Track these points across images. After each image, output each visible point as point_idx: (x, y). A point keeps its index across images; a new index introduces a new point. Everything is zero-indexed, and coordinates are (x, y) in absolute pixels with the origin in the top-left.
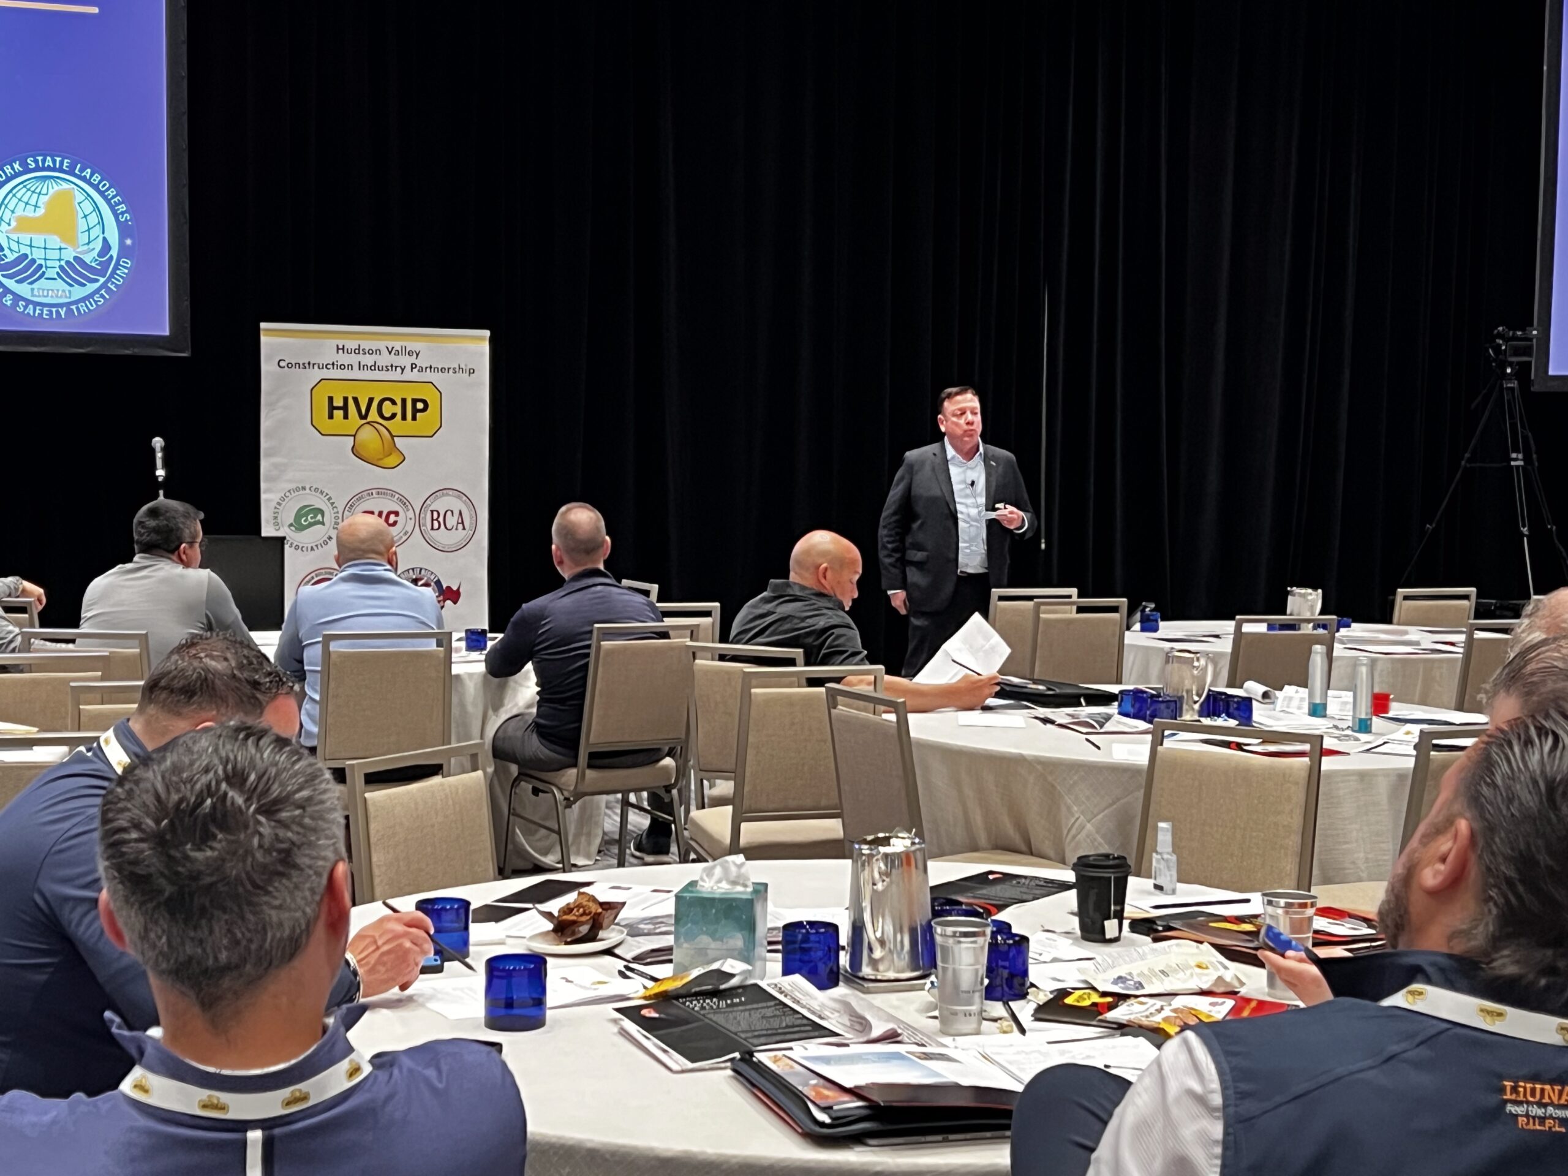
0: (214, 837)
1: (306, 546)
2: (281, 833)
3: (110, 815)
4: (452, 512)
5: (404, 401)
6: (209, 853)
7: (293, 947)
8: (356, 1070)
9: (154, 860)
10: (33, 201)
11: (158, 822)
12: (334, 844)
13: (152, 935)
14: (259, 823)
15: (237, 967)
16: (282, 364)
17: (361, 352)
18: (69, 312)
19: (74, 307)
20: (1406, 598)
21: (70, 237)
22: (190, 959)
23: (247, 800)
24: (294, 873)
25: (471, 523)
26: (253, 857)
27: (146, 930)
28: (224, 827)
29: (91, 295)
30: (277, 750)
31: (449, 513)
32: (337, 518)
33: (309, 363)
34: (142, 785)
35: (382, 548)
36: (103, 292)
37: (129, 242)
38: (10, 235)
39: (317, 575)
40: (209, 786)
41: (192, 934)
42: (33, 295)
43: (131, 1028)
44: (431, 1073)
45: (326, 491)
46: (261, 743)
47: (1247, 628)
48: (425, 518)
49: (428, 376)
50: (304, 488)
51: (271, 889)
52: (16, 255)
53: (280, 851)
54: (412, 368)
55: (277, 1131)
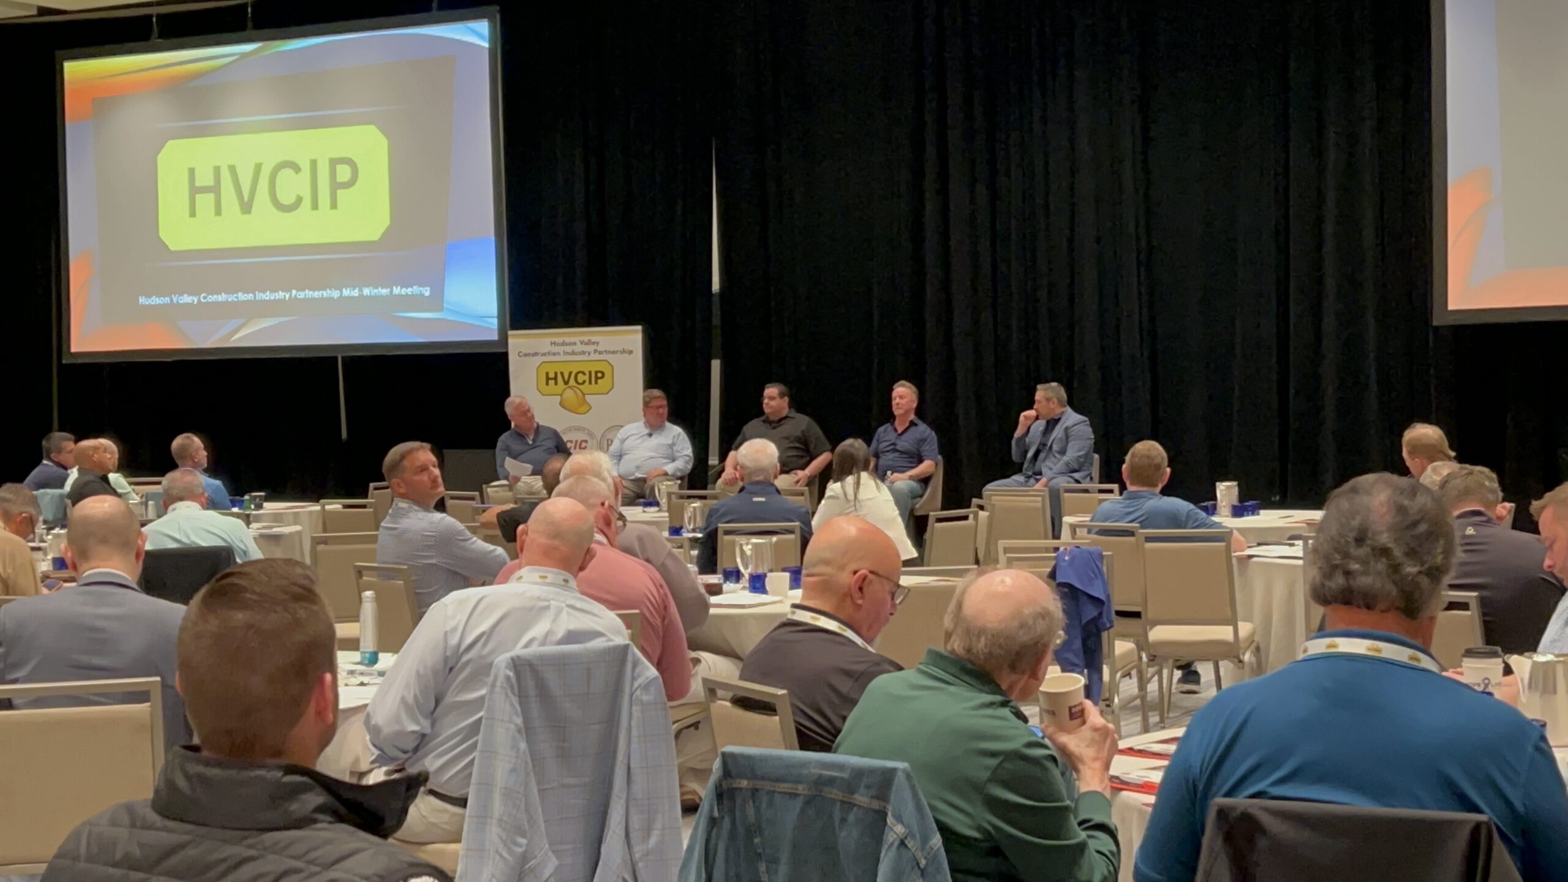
5: (590, 373)
16: (521, 354)
33: (536, 353)
48: (603, 444)
49: (605, 357)
54: (595, 352)
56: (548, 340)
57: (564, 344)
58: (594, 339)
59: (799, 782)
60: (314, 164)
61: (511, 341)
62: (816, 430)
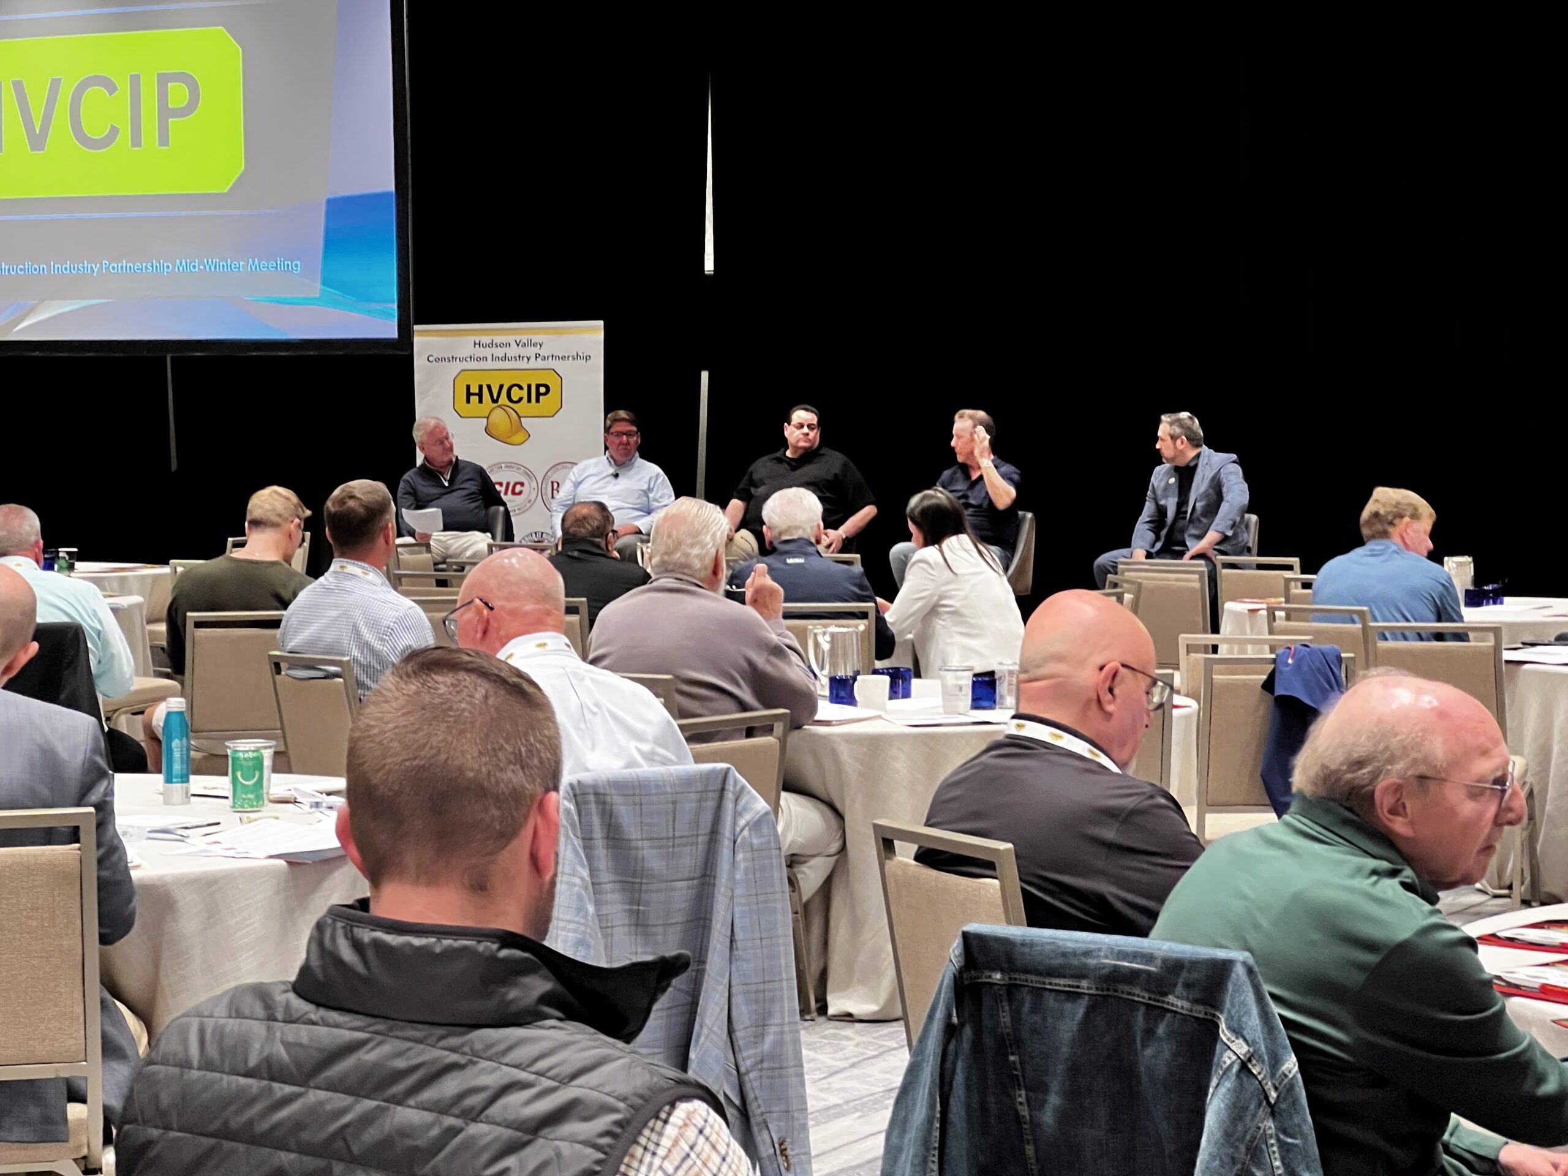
5: (529, 386)
16: (430, 358)
17: (494, 346)
33: (452, 357)
48: (546, 488)
49: (550, 364)
54: (537, 358)
56: (471, 339)
57: (492, 344)
58: (536, 338)
59: (1083, 976)
60: (135, 80)
61: (417, 340)
62: (856, 474)
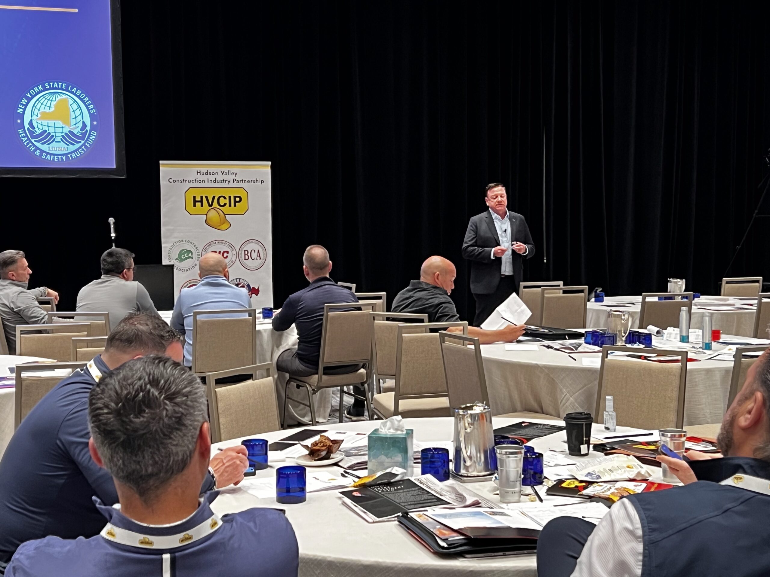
0: (145, 411)
1: (184, 269)
2: (177, 409)
3: (94, 401)
4: (254, 251)
5: (230, 197)
6: (142, 419)
7: (184, 464)
8: (215, 524)
9: (115, 423)
10: (48, 104)
11: (117, 404)
12: (202, 414)
13: (115, 459)
14: (166, 404)
15: (157, 474)
16: (170, 180)
17: (209, 174)
18: (67, 158)
19: (69, 155)
20: (727, 283)
21: (66, 121)
22: (134, 471)
23: (159, 394)
24: (183, 428)
25: (264, 256)
26: (163, 420)
27: (112, 457)
28: (149, 407)
29: (78, 149)
30: (173, 368)
31: (253, 251)
32: (198, 255)
33: (184, 180)
34: (109, 387)
35: (221, 269)
36: (83, 147)
37: (95, 123)
38: (38, 122)
39: (190, 283)
40: (141, 386)
41: (134, 458)
42: (49, 150)
43: (105, 505)
44: (251, 524)
45: (193, 242)
46: (166, 365)
47: (648, 299)
48: (241, 254)
49: (241, 185)
50: (182, 241)
51: (172, 436)
52: (41, 131)
53: (176, 418)
54: (234, 181)
55: (177, 554)
56: (195, 170)
57: (207, 173)
58: (233, 170)
61: (163, 169)
